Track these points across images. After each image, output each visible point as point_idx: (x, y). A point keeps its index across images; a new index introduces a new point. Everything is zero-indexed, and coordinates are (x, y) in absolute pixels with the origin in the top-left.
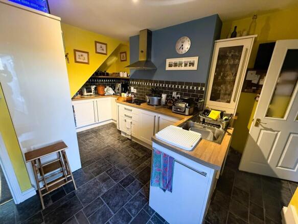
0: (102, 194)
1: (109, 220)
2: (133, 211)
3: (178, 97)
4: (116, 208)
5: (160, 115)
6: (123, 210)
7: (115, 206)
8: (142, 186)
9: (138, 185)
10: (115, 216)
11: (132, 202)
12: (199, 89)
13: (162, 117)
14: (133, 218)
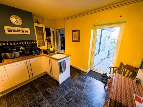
0: (50, 105)
1: (63, 97)
2: (61, 89)
3: (24, 49)
4: (59, 95)
5: (29, 60)
6: (60, 93)
7: (58, 96)
8: (51, 87)
9: (50, 89)
10: (62, 95)
11: (57, 90)
12: (34, 43)
13: (31, 60)
14: (63, 89)
